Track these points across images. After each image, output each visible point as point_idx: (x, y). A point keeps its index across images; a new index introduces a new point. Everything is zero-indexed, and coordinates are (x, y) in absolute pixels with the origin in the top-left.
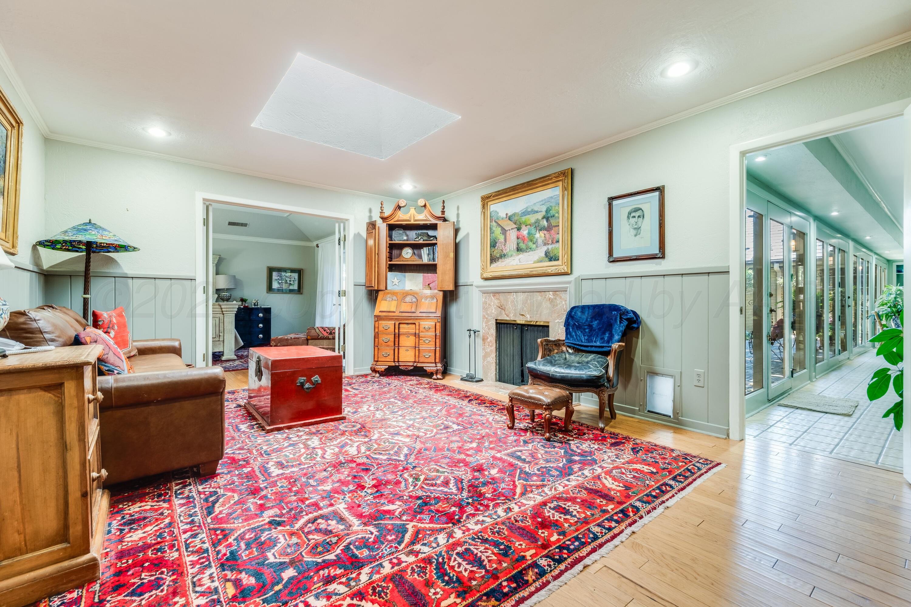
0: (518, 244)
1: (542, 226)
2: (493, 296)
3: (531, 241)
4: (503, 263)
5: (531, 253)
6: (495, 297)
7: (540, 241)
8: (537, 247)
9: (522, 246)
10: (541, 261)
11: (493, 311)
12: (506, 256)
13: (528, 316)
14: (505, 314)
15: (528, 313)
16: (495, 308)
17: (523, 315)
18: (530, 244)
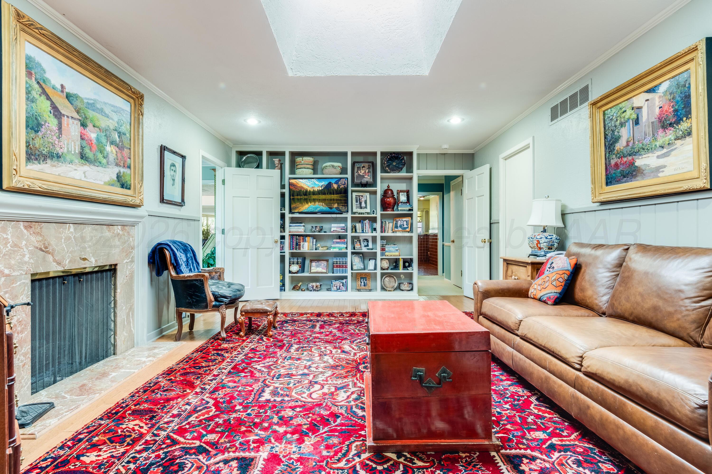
0: (82, 148)
1: (115, 140)
2: (26, 227)
3: (101, 152)
4: (54, 169)
5: (100, 168)
6: (31, 231)
7: (112, 158)
8: (108, 163)
9: (90, 154)
10: (113, 185)
11: (26, 259)
12: (62, 159)
13: (93, 260)
14: (55, 261)
15: (93, 256)
16: (31, 253)
17: (84, 259)
18: (100, 156)
